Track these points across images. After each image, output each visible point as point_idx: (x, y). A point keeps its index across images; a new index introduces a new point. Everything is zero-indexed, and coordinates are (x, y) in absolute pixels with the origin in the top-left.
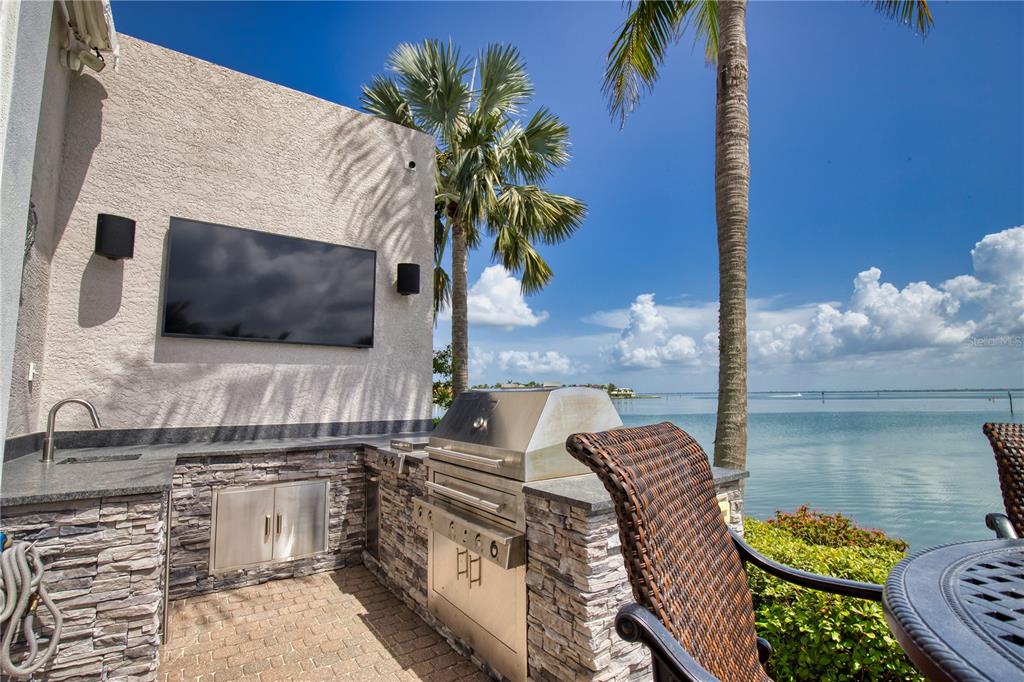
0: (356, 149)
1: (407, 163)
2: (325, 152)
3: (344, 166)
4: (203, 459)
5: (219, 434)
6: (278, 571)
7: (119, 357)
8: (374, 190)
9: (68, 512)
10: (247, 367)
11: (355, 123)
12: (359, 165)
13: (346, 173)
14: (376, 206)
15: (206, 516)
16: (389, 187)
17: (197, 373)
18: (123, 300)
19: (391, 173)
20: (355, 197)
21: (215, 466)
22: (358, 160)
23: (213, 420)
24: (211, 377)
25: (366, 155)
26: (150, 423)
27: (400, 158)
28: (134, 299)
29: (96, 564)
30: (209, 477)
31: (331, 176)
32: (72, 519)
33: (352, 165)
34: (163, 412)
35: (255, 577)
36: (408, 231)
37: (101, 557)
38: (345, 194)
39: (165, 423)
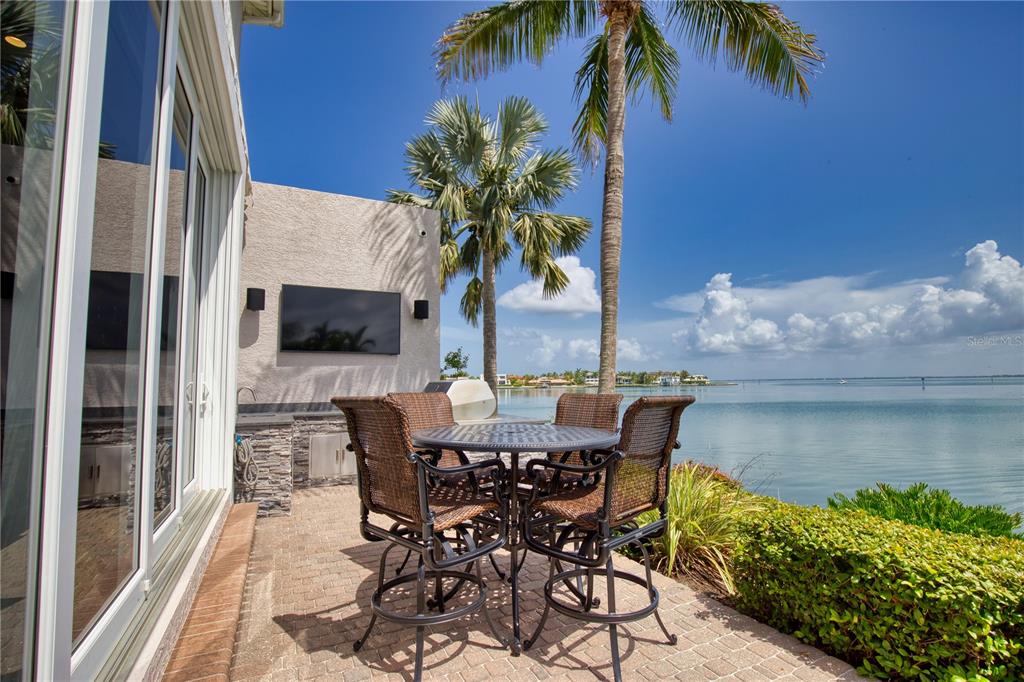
0: (387, 227)
1: (421, 232)
2: (368, 232)
3: (380, 240)
4: (304, 418)
5: (311, 406)
6: (344, 480)
7: (259, 364)
8: (399, 252)
9: (258, 430)
10: (325, 368)
11: (386, 210)
12: (389, 238)
13: (381, 243)
14: (400, 263)
15: (307, 448)
16: (408, 249)
17: (298, 372)
18: (260, 333)
19: (410, 240)
20: (387, 259)
21: (310, 422)
22: (388, 235)
23: (307, 399)
24: (306, 374)
25: (393, 230)
26: (275, 400)
27: (415, 229)
28: (265, 332)
29: (269, 452)
30: (307, 427)
31: (372, 247)
32: (260, 433)
33: (384, 238)
34: (281, 394)
35: (331, 482)
36: (422, 277)
37: (271, 449)
38: (380, 258)
39: (283, 400)
